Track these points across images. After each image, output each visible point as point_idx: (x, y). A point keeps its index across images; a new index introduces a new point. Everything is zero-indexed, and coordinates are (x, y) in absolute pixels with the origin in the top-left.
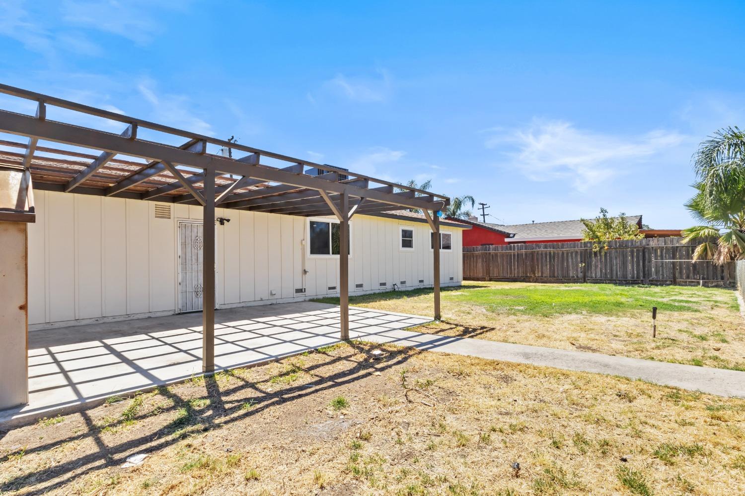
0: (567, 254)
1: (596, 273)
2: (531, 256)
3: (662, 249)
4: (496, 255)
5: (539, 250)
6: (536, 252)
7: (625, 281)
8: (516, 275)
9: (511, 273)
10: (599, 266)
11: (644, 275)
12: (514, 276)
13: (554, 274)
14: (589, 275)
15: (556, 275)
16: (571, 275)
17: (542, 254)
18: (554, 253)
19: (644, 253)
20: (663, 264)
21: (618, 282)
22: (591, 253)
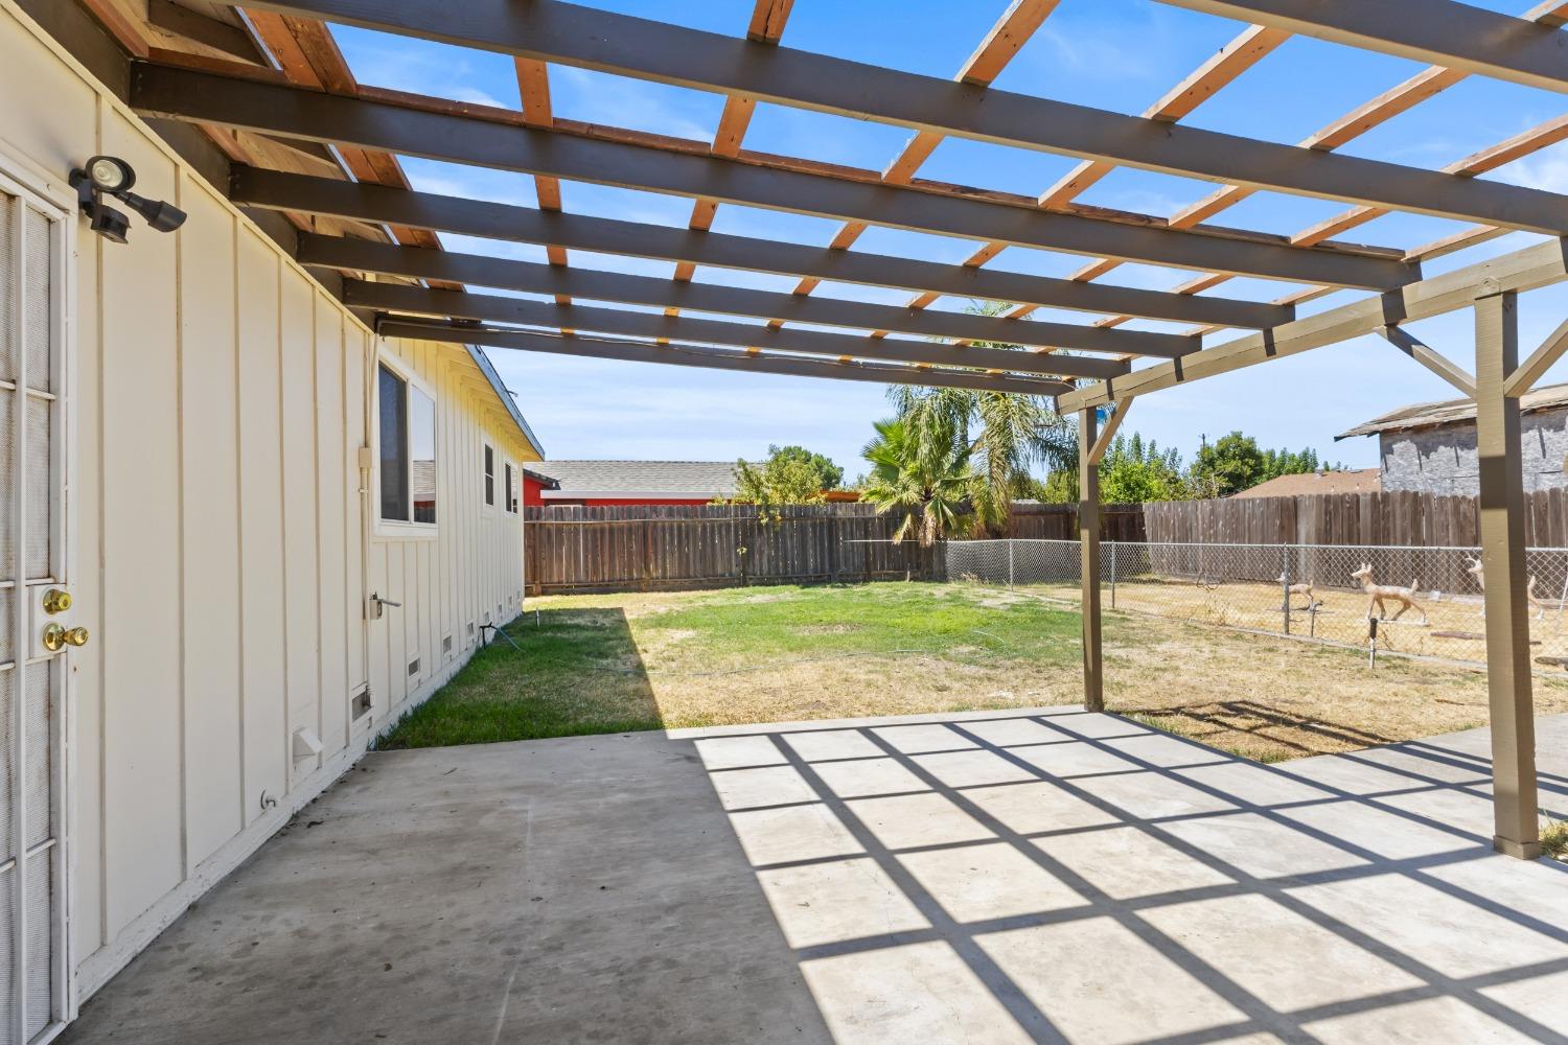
0: (713, 528)
1: (762, 563)
2: (641, 532)
3: (851, 520)
4: (559, 529)
5: (657, 519)
6: (651, 524)
7: (806, 577)
8: (607, 578)
9: (595, 572)
10: (766, 552)
11: (831, 565)
12: (603, 581)
13: (688, 570)
14: (750, 571)
15: (692, 574)
16: (720, 570)
17: (663, 528)
18: (687, 526)
19: (830, 527)
20: (853, 547)
21: (795, 580)
22: (752, 527)
